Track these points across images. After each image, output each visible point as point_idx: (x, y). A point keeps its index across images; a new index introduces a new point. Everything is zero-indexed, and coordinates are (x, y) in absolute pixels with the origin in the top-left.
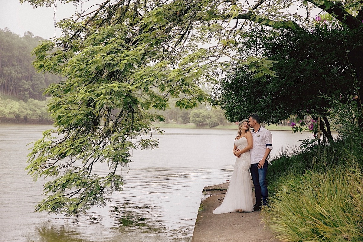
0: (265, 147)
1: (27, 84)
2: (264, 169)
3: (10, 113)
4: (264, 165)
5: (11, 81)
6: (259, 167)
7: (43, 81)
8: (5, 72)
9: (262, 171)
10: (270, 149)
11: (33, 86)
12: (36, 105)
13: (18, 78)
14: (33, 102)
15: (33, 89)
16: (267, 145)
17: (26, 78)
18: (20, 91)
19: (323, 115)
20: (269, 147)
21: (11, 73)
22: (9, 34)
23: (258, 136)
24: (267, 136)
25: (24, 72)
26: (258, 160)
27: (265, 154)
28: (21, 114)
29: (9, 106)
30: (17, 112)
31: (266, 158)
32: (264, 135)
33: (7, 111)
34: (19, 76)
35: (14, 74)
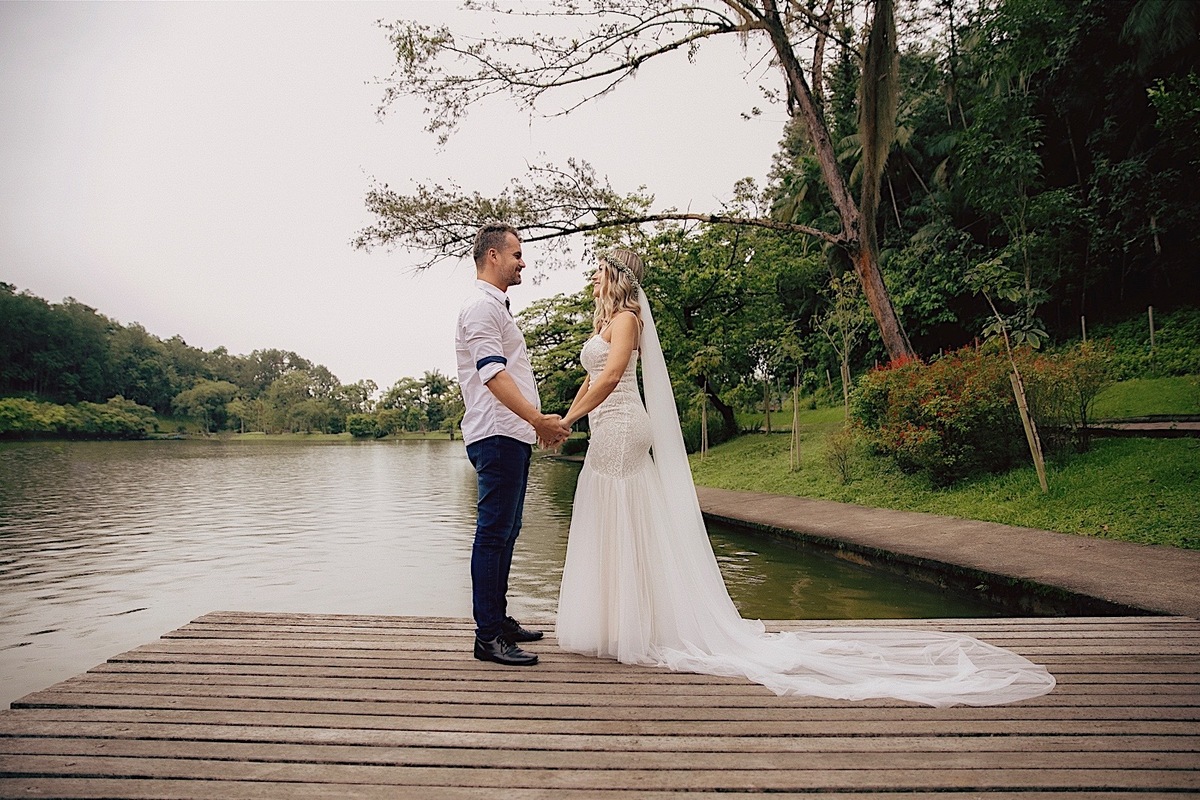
1: (72, 379)
3: (52, 423)
5: (45, 373)
7: (99, 374)
8: (35, 360)
11: (82, 381)
12: (93, 411)
13: (56, 369)
14: (88, 406)
15: (84, 387)
17: (70, 369)
18: (60, 389)
21: (46, 362)
22: (41, 303)
25: (68, 360)
28: (69, 424)
29: (50, 412)
30: (64, 421)
33: (47, 420)
34: (60, 365)
35: (52, 363)
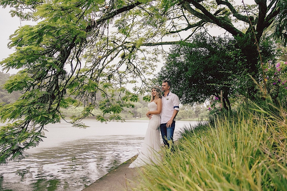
0: (173, 109)
2: (172, 128)
4: (172, 124)
6: (167, 126)
9: (169, 129)
10: (177, 110)
16: (174, 107)
19: (223, 85)
20: (176, 109)
23: (167, 100)
24: (175, 100)
26: (167, 120)
27: (173, 115)
31: (174, 119)
32: (172, 98)
